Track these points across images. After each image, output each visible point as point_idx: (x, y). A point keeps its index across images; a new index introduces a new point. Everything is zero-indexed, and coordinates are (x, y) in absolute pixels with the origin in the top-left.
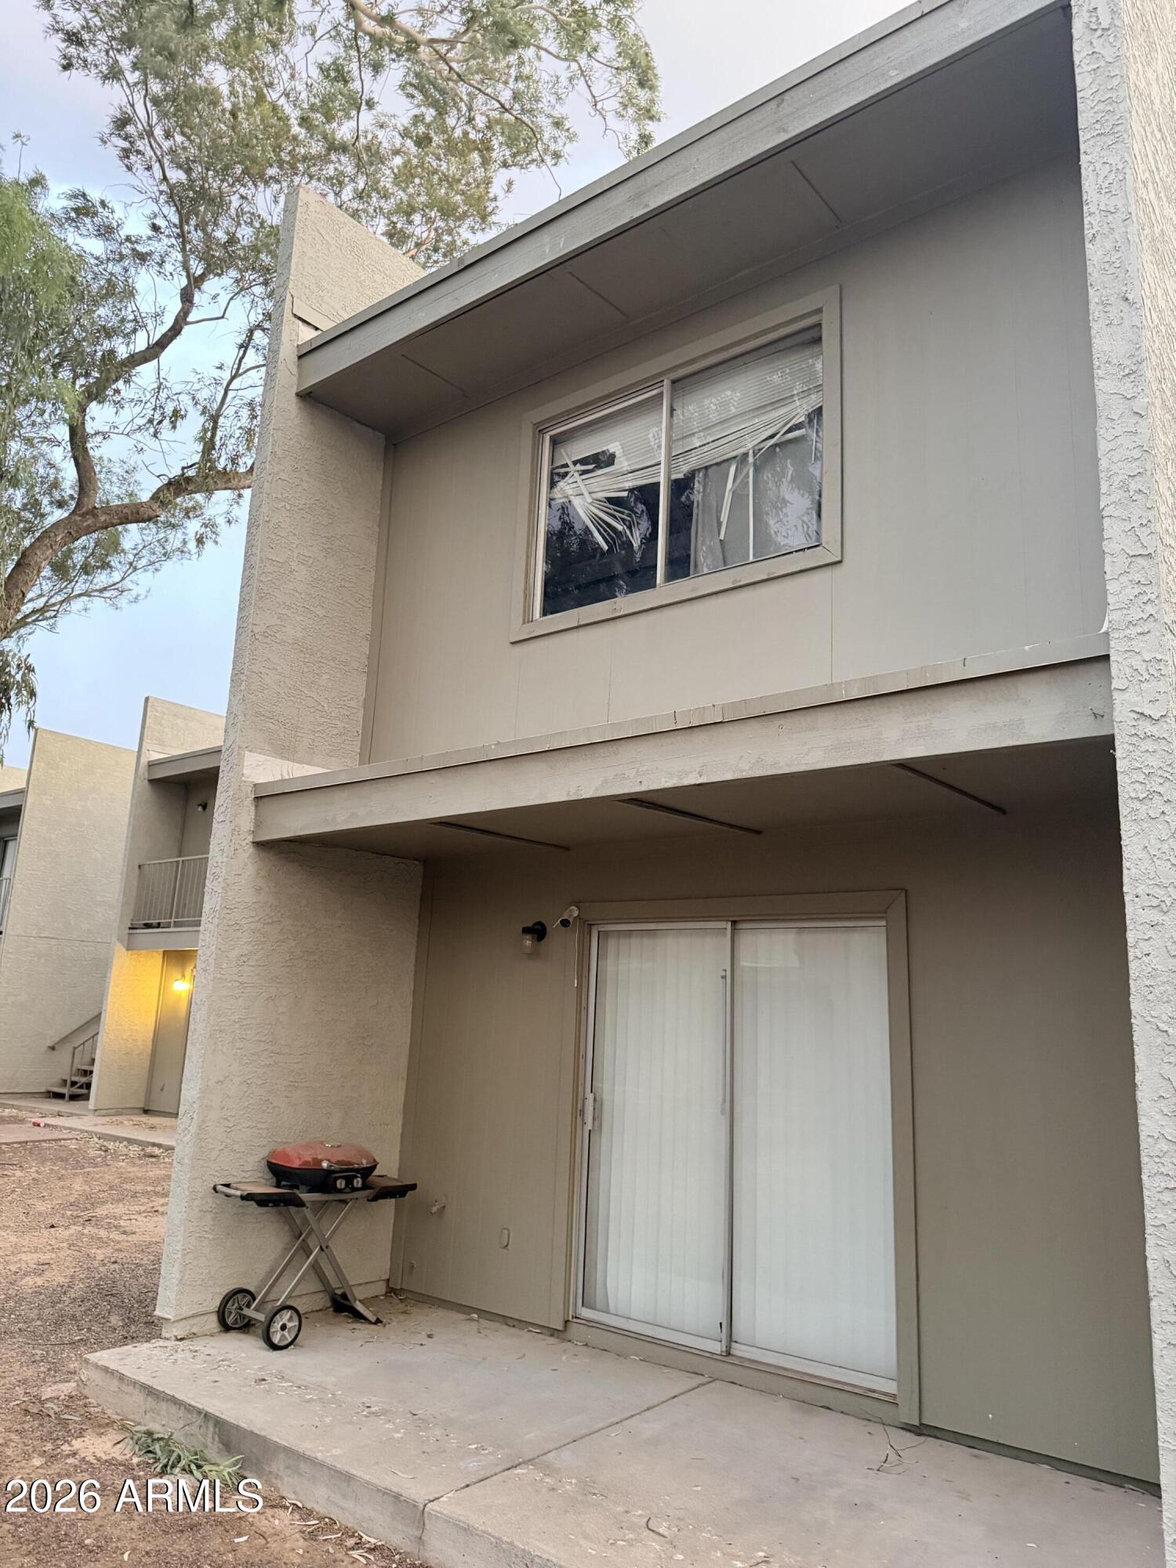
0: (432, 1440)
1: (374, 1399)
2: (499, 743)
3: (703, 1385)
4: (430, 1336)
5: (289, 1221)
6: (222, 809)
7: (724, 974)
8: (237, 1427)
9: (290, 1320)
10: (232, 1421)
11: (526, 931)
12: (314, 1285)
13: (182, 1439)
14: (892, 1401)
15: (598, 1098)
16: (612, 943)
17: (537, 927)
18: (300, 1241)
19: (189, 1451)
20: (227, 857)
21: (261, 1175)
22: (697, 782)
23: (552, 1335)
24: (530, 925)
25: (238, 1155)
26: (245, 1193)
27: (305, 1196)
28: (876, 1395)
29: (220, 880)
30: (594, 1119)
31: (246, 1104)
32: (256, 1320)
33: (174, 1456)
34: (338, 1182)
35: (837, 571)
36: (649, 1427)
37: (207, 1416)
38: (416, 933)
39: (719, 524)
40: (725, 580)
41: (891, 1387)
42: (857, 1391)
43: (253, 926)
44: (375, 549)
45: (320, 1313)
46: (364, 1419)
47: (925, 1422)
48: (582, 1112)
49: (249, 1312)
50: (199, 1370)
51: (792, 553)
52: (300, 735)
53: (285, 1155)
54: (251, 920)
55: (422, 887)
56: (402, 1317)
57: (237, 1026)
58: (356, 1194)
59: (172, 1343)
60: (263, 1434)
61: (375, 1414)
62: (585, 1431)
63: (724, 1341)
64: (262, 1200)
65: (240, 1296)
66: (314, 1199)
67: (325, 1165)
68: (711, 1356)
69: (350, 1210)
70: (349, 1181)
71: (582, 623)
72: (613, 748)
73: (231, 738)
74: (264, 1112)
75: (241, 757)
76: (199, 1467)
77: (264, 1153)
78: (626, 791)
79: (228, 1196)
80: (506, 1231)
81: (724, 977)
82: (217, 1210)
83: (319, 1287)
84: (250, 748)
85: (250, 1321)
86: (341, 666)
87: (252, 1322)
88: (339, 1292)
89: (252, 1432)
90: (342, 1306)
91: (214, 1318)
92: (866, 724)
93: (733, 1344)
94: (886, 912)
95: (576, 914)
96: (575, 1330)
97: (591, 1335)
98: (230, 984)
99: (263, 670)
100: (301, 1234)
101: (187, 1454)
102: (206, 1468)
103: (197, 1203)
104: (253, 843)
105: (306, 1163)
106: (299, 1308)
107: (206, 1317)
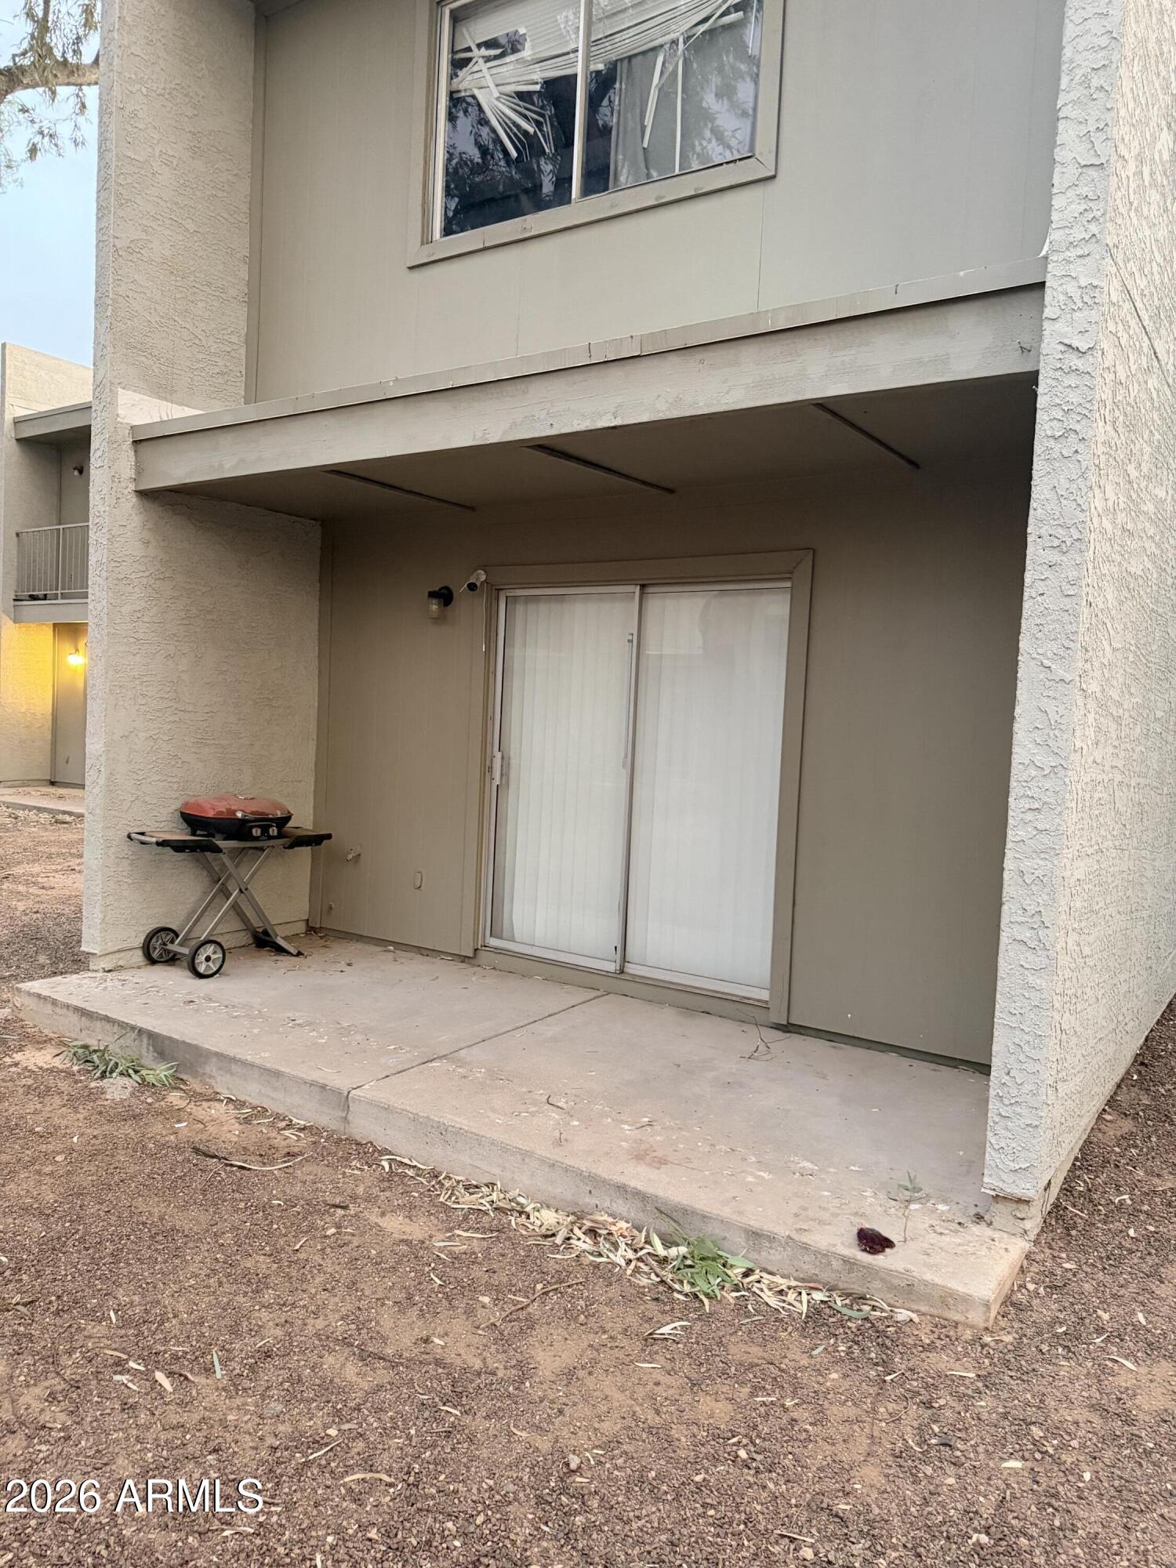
0: (354, 1044)
1: (297, 1014)
2: (397, 379)
3: (598, 997)
4: (349, 965)
5: (207, 867)
6: (99, 453)
7: (630, 638)
8: (170, 1038)
9: (215, 953)
10: (164, 1033)
11: (432, 595)
12: (236, 924)
13: (118, 1050)
14: (764, 1006)
15: (505, 756)
16: (520, 609)
17: (443, 591)
18: (220, 886)
19: (126, 1059)
20: (109, 506)
21: (175, 825)
22: (612, 425)
23: (463, 962)
24: (437, 589)
25: (150, 807)
26: (161, 840)
27: (221, 843)
28: (750, 1002)
29: (103, 531)
30: (502, 775)
31: (154, 759)
32: (180, 953)
33: (112, 1063)
34: (254, 830)
35: (770, 188)
36: (549, 1029)
37: (141, 1031)
38: (318, 597)
39: (643, 128)
40: (648, 196)
41: (765, 995)
42: (734, 998)
43: (145, 581)
44: (249, 151)
45: (243, 949)
46: (289, 1029)
47: (792, 1021)
48: (491, 768)
49: (174, 947)
50: (129, 995)
51: (722, 164)
52: (177, 372)
53: (198, 805)
54: (141, 574)
55: (321, 548)
56: (323, 950)
57: (137, 682)
58: (272, 842)
59: (100, 974)
60: (195, 1043)
61: (300, 1025)
62: (492, 1033)
63: (618, 961)
64: (178, 847)
65: (163, 934)
66: (233, 846)
67: (239, 815)
68: (606, 974)
69: (267, 857)
70: (265, 829)
71: (488, 244)
72: (521, 386)
73: (101, 372)
74: (173, 766)
75: (113, 392)
76: (136, 1072)
77: (177, 805)
78: (536, 435)
79: (143, 843)
80: (419, 875)
81: (631, 641)
82: (133, 857)
83: (239, 925)
84: (123, 385)
85: (175, 955)
86: (218, 294)
87: (178, 957)
88: (260, 930)
89: (184, 1042)
90: (264, 942)
91: (140, 953)
92: (790, 359)
93: (626, 964)
94: (791, 573)
95: (483, 578)
96: (483, 956)
97: (498, 960)
98: (126, 640)
99: (130, 294)
100: (220, 879)
101: (124, 1062)
102: (143, 1072)
103: (113, 850)
104: (136, 491)
105: (221, 813)
106: (223, 944)
107: (131, 953)
